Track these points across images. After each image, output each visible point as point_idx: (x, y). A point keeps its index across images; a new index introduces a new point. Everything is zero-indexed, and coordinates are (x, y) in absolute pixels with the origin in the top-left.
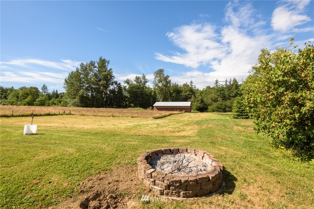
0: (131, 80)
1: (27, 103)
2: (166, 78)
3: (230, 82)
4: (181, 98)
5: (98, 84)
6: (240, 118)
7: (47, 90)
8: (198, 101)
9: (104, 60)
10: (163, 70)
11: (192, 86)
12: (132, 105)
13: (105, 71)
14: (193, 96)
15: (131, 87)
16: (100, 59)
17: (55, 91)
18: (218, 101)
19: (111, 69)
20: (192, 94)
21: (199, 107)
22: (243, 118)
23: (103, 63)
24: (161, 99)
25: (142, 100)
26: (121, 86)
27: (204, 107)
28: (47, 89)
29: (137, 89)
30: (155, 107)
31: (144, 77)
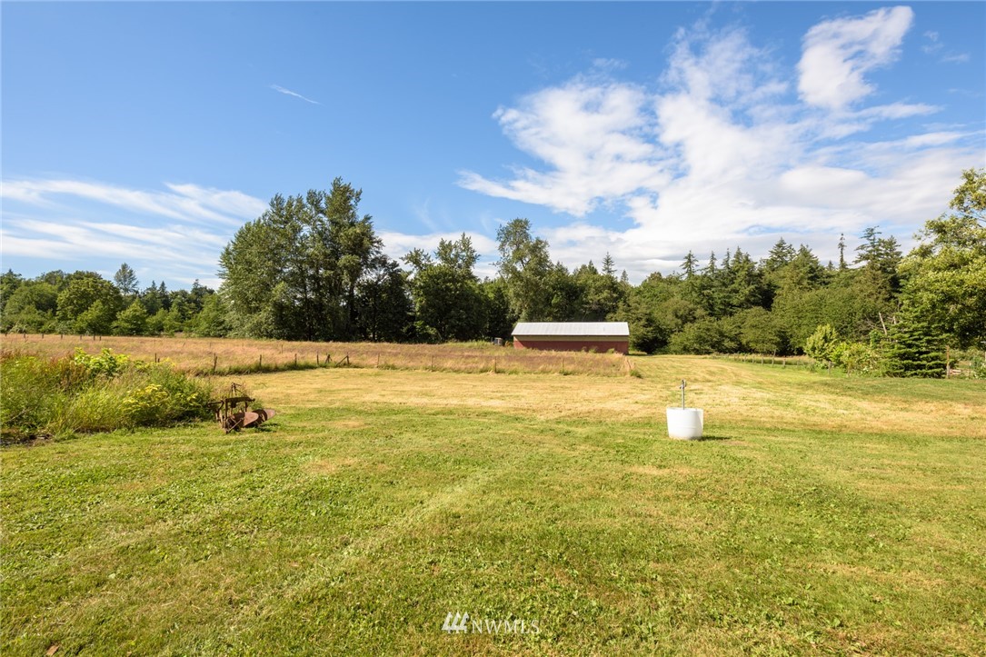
0: (425, 253)
1: (90, 325)
2: (537, 248)
3: (726, 262)
4: (585, 309)
5: (332, 267)
6: (912, 375)
7: (134, 283)
8: (639, 319)
9: (347, 189)
10: (526, 222)
11: (609, 272)
12: (432, 331)
13: (352, 224)
14: (620, 304)
15: (431, 277)
16: (335, 184)
17: (158, 286)
18: (695, 318)
19: (367, 218)
20: (617, 298)
21: (643, 338)
22: (925, 375)
23: (343, 197)
24: (524, 314)
25: (467, 318)
26: (400, 271)
27: (656, 338)
28: (133, 279)
29: (450, 281)
30: (515, 339)
31: (466, 244)
